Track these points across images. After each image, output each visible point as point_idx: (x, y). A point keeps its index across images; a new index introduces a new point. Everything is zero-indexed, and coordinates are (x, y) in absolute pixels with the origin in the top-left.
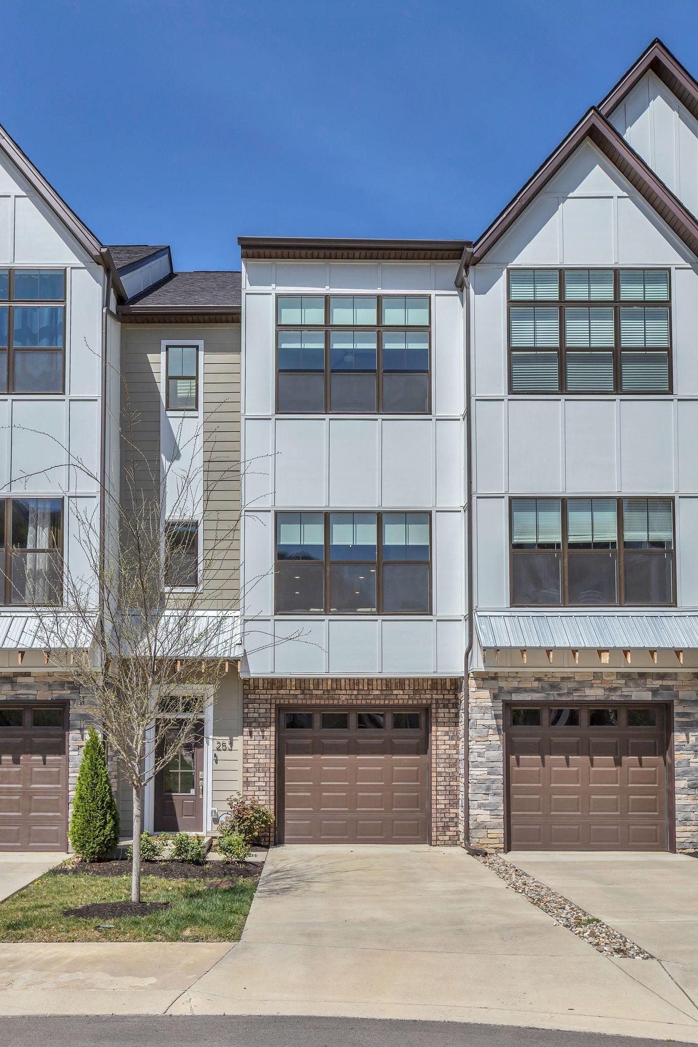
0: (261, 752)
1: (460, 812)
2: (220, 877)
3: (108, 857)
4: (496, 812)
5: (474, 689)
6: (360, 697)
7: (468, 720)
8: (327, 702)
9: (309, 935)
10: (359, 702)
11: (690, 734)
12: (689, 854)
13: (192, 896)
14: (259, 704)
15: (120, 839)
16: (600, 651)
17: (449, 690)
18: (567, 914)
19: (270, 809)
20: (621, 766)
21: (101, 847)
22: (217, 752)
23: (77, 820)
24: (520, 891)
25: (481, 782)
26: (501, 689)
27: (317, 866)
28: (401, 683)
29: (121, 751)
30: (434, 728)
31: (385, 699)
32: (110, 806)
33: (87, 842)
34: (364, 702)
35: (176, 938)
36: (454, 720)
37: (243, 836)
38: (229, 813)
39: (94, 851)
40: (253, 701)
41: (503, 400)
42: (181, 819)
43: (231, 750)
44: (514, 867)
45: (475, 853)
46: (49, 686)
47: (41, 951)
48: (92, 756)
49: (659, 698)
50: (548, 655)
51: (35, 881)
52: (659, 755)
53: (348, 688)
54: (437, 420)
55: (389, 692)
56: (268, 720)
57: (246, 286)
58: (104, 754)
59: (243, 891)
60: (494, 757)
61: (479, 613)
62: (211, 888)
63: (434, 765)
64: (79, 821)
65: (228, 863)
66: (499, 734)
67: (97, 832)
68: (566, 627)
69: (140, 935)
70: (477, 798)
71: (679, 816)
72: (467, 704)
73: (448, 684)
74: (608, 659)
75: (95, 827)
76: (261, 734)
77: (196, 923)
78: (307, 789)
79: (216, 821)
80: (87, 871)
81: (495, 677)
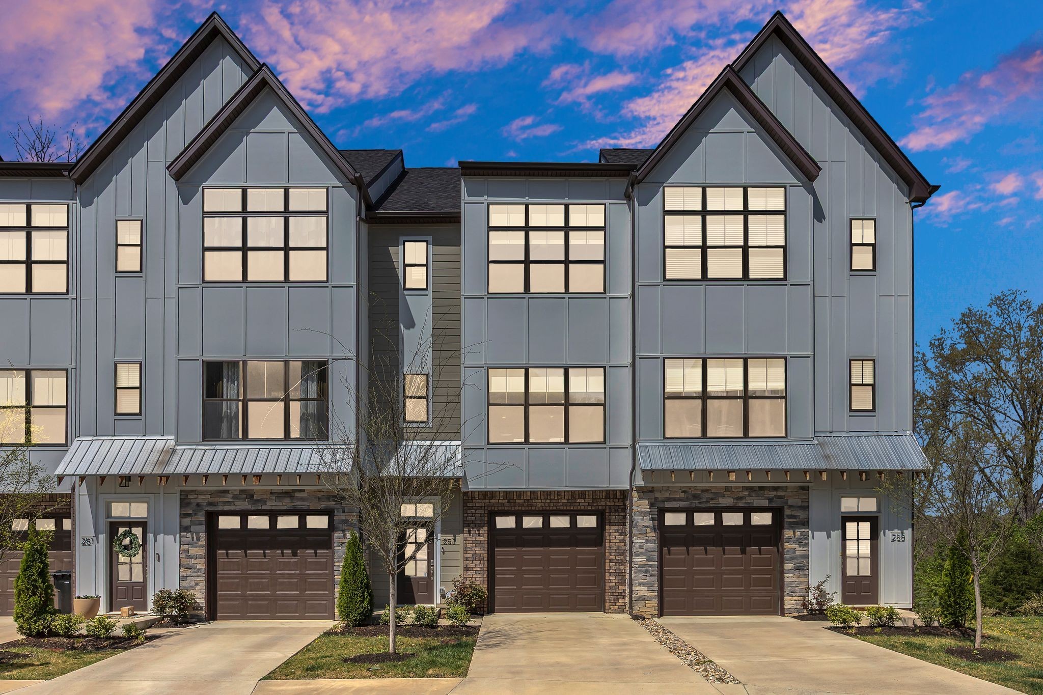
0: (477, 545)
1: (627, 589)
2: (448, 636)
3: (366, 623)
4: (652, 588)
5: (636, 499)
6: (552, 505)
7: (632, 522)
8: (527, 509)
9: (513, 673)
10: (551, 508)
11: (796, 530)
12: (794, 617)
13: (430, 649)
14: (476, 510)
15: (374, 609)
16: (729, 471)
17: (619, 499)
18: (692, 657)
19: (484, 587)
20: (745, 554)
21: (361, 616)
22: (443, 546)
23: (343, 597)
24: (663, 643)
25: (641, 566)
26: (656, 499)
27: (518, 628)
28: (583, 494)
29: (381, 550)
30: (607, 527)
31: (570, 506)
32: (367, 586)
33: (350, 612)
34: (555, 508)
35: (423, 675)
36: (623, 521)
37: (464, 607)
38: (454, 590)
39: (356, 619)
40: (471, 508)
41: (659, 285)
42: (417, 595)
43: (454, 544)
44: (663, 627)
45: (636, 618)
46: (319, 499)
47: (333, 684)
48: (353, 551)
49: (774, 505)
50: (691, 474)
51: (315, 640)
52: (774, 546)
53: (542, 498)
54: (610, 298)
55: (573, 501)
56: (483, 522)
57: (465, 197)
58: (361, 549)
59: (466, 646)
60: (651, 548)
61: (640, 444)
62: (443, 644)
63: (607, 554)
64: (344, 598)
65: (454, 626)
66: (655, 532)
67: (358, 605)
68: (704, 453)
69: (399, 674)
70: (639, 578)
71: (787, 589)
72: (631, 510)
73: (618, 494)
74: (734, 477)
75: (356, 602)
76: (477, 532)
77: (436, 666)
78: (512, 572)
79: (443, 596)
80: (352, 633)
81: (652, 490)
